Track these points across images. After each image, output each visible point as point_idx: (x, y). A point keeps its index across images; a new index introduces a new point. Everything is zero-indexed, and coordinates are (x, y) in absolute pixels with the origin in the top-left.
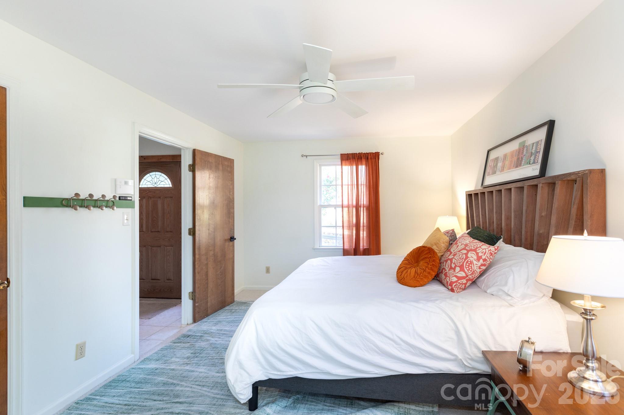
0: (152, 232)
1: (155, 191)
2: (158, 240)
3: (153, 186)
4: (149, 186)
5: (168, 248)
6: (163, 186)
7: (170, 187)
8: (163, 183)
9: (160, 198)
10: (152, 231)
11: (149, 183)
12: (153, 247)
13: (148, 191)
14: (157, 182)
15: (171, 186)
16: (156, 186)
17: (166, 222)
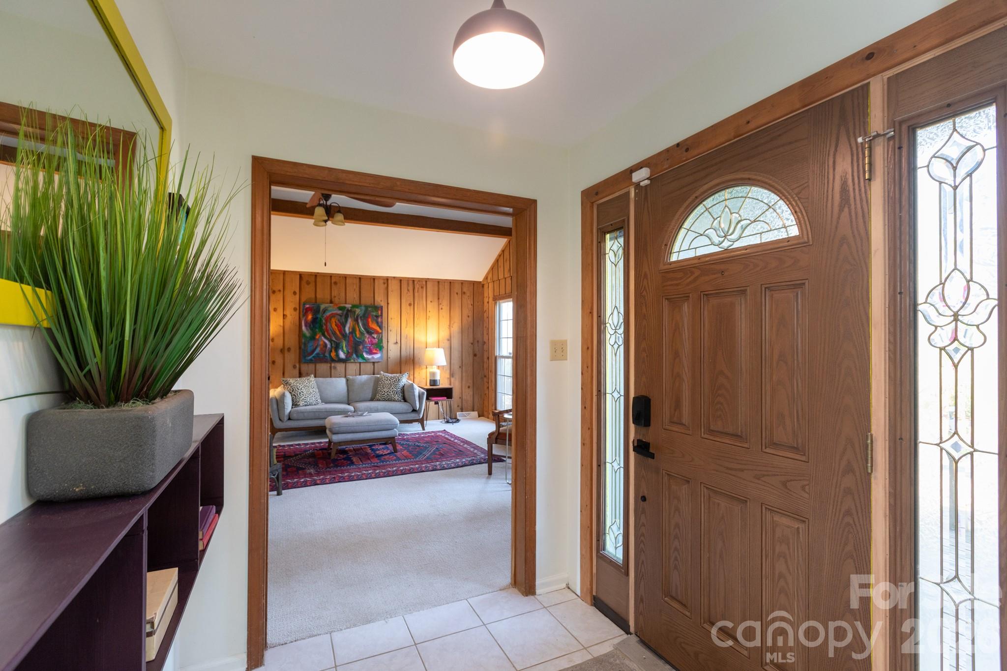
0: (712, 432)
1: (722, 267)
2: (736, 470)
3: (716, 249)
4: (701, 252)
5: (777, 518)
6: (755, 240)
7: (788, 240)
8: (759, 227)
9: (743, 292)
10: (712, 427)
11: (704, 241)
12: (715, 492)
13: (697, 273)
14: (730, 232)
15: (794, 231)
16: (726, 244)
17: (768, 398)
